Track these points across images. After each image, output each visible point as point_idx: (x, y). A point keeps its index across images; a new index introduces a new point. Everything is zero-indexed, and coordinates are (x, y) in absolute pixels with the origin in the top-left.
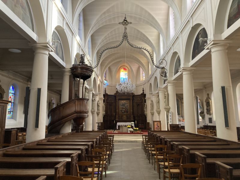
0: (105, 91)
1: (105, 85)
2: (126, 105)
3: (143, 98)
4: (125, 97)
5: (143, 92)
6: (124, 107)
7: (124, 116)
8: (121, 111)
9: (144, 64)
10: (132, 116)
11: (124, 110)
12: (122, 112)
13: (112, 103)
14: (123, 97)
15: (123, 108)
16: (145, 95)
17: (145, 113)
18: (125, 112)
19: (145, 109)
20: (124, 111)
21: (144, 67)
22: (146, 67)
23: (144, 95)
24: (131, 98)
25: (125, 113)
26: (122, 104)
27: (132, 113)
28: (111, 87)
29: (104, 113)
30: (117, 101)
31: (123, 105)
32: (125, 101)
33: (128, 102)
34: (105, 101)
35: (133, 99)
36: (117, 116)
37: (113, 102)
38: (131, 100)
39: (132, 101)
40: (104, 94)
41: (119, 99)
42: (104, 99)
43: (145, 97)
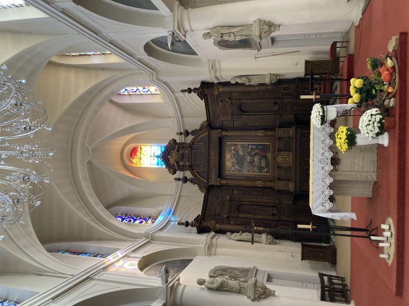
0: (187, 224)
1: (169, 221)
2: (241, 153)
3: (216, 93)
4: (212, 153)
5: (195, 90)
6: (248, 159)
7: (280, 159)
8: (261, 169)
9: (93, 83)
10: (281, 132)
11: (256, 159)
12: (263, 164)
13: (231, 200)
14: (212, 163)
15: (252, 162)
16: (205, 84)
17: (267, 81)
18: (265, 157)
19: (254, 82)
20: (260, 159)
21: (106, 86)
22: (103, 77)
23: (205, 90)
24: (216, 134)
25: (269, 155)
26: (237, 167)
27: (269, 133)
28: (182, 199)
29: (264, 236)
30: (224, 182)
31: (240, 161)
32: (228, 156)
33: (231, 146)
34: (224, 227)
35: (222, 128)
36: (280, 185)
37: (228, 198)
38: (224, 133)
39: (227, 130)
40: (195, 229)
41: (220, 175)
42: (212, 233)
43: (213, 84)
